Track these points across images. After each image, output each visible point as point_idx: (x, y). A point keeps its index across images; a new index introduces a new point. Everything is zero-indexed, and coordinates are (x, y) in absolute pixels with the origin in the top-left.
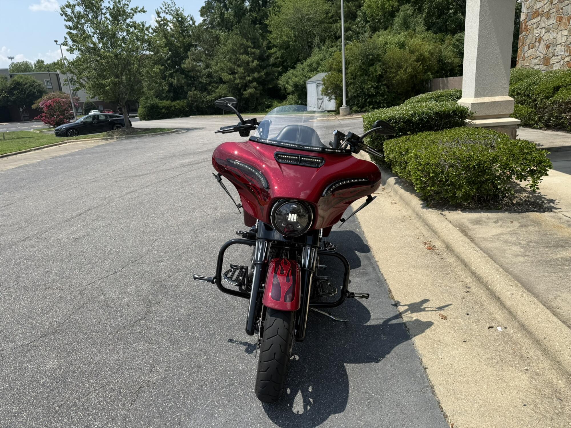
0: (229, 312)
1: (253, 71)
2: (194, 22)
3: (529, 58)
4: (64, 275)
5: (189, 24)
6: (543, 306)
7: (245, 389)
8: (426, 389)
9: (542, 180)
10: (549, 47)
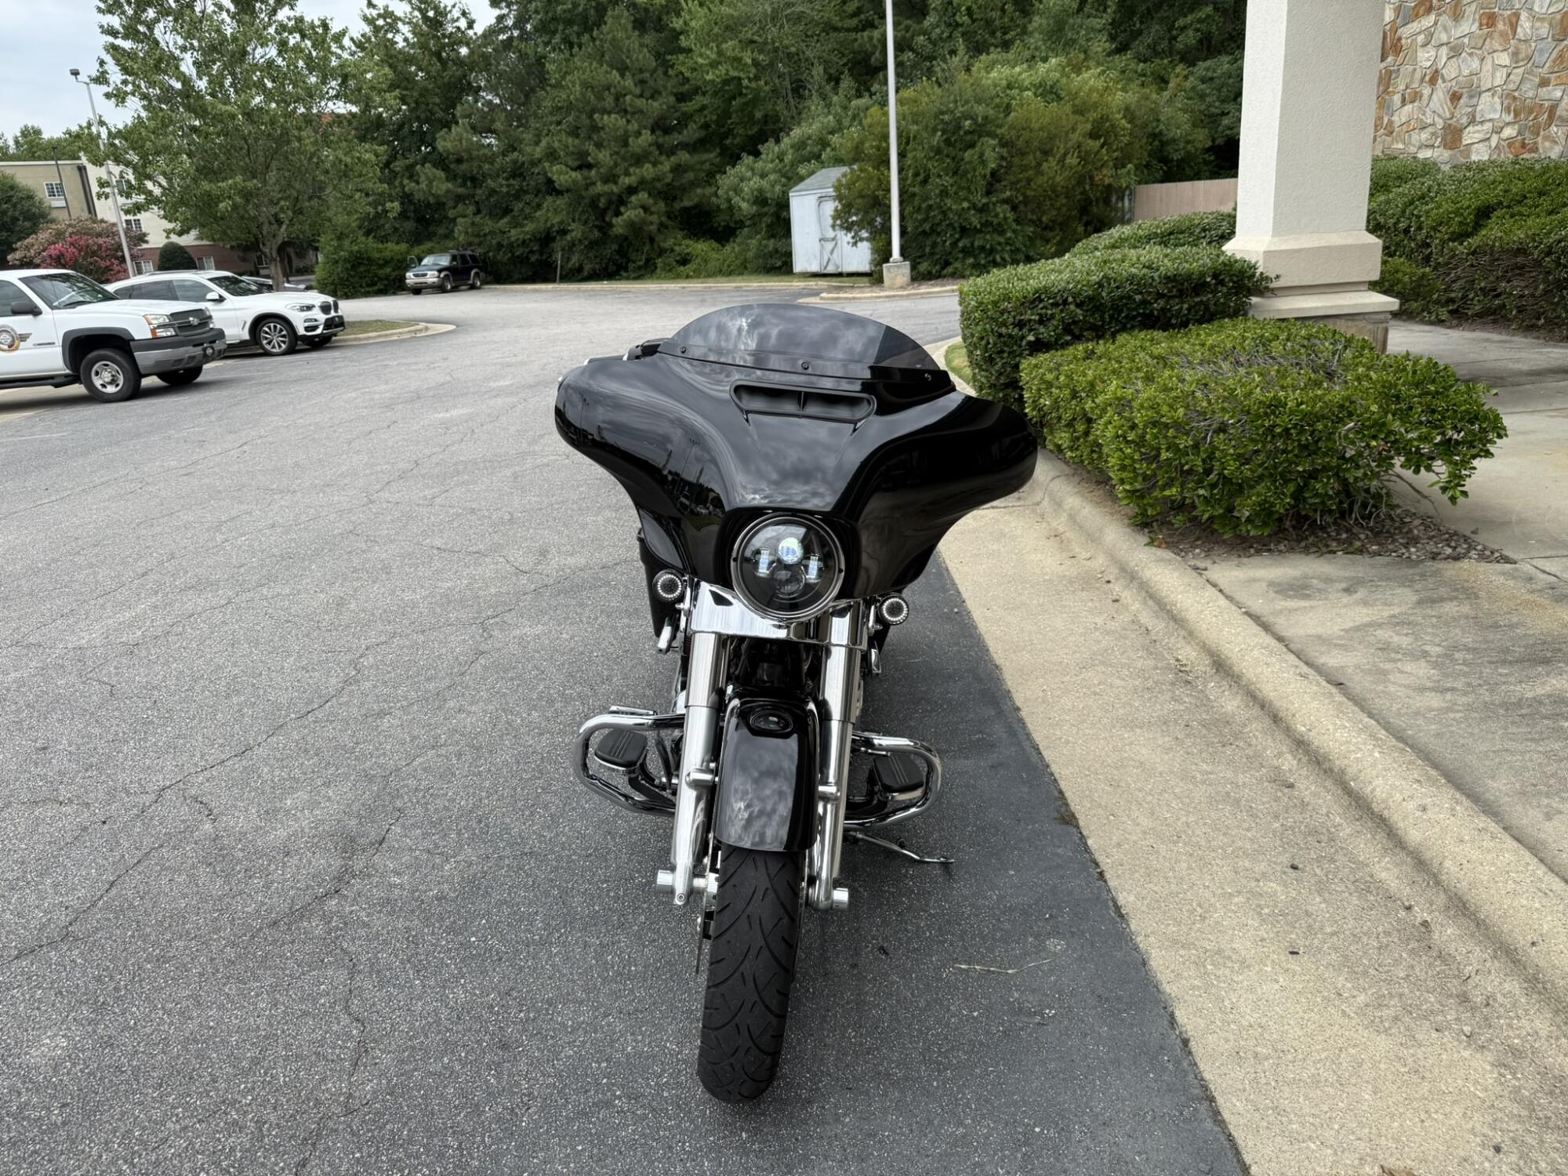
0: (591, 871)
1: (639, 160)
2: (471, 25)
3: (1405, 128)
4: (94, 760)
5: (458, 28)
6: (1515, 844)
7: (645, 1116)
8: (1195, 1109)
9: (1475, 468)
10: (1459, 98)
